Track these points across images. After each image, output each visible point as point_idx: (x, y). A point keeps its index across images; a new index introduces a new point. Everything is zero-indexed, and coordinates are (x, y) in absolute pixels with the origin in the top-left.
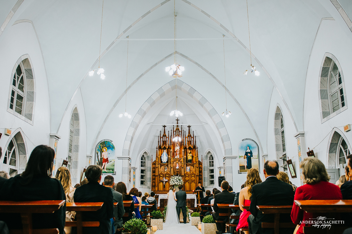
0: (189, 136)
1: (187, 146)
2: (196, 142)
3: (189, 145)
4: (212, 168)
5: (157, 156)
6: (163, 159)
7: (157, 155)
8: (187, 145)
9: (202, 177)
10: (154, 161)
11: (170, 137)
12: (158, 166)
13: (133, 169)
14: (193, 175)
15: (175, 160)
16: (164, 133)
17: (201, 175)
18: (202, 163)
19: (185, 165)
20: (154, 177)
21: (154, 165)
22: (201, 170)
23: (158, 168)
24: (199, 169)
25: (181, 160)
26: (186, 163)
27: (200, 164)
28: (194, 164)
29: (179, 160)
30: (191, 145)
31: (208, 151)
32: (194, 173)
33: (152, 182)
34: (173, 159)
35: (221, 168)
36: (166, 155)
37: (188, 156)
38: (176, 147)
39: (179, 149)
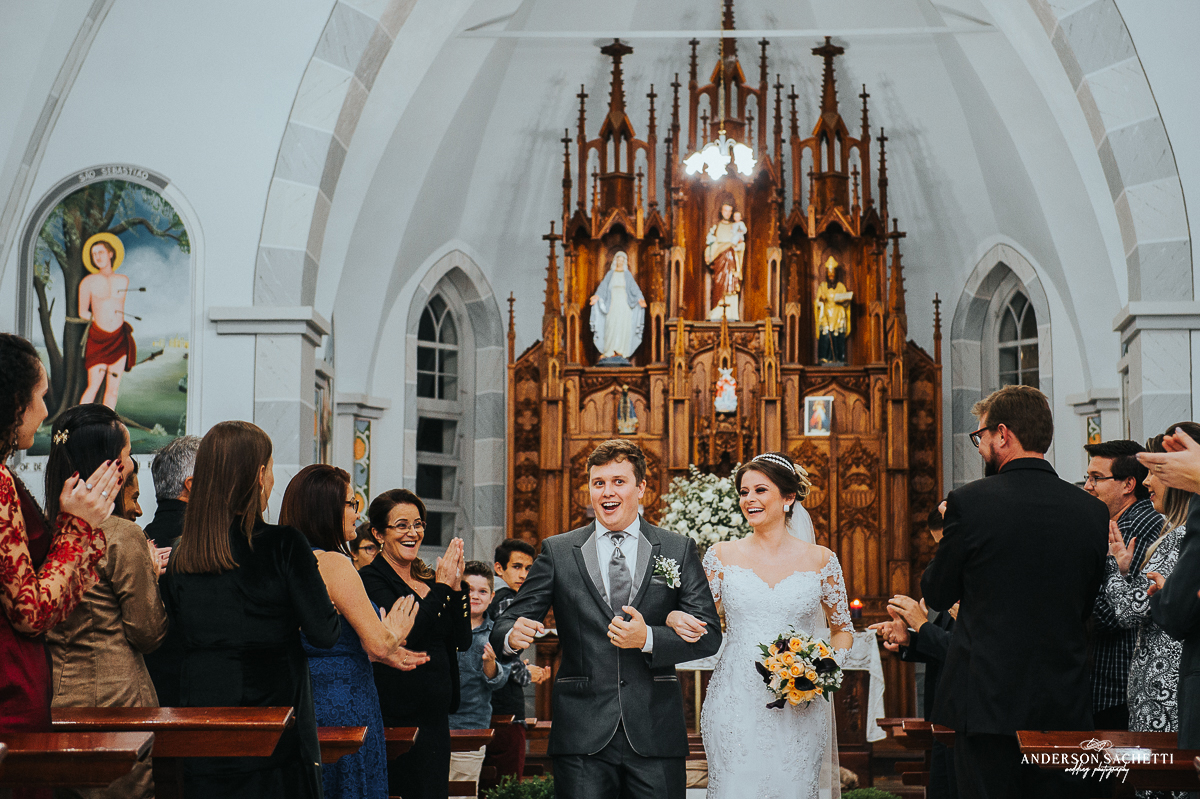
0: (823, 133)
1: (812, 222)
5: (551, 308)
6: (606, 327)
7: (549, 293)
9: (936, 482)
10: (528, 350)
11: (668, 141)
12: (566, 391)
13: (352, 418)
14: (862, 467)
15: (709, 338)
16: (611, 111)
17: (925, 464)
18: (936, 366)
19: (792, 377)
20: (527, 484)
21: (528, 380)
22: (930, 420)
23: (560, 403)
24: (912, 413)
25: (757, 335)
26: (801, 367)
27: (923, 377)
28: (869, 376)
29: (740, 341)
30: (845, 213)
31: (991, 264)
32: (864, 451)
33: (516, 525)
34: (687, 333)
35: (1099, 406)
36: (634, 296)
37: (819, 308)
38: (715, 227)
39: (742, 247)
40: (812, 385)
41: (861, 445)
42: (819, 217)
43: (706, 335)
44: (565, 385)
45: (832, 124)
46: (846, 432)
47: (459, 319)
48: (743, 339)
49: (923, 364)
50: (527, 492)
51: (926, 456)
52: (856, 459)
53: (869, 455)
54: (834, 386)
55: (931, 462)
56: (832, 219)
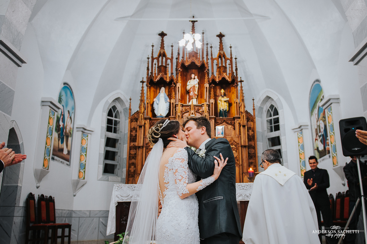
0: (220, 56)
1: (217, 78)
2: (236, 70)
3: (220, 73)
4: (274, 134)
5: (142, 101)
6: (158, 108)
7: (141, 97)
8: (216, 74)
9: (255, 151)
10: (135, 113)
11: (177, 59)
12: (145, 124)
13: (81, 133)
14: (233, 145)
15: (188, 109)
16: (161, 49)
17: (252, 145)
18: (254, 117)
19: (212, 120)
20: (133, 152)
21: (134, 122)
22: (253, 133)
23: (143, 126)
24: (248, 131)
25: (202, 108)
26: (215, 117)
27: (250, 121)
28: (234, 120)
29: (197, 110)
30: (226, 75)
31: (264, 96)
32: (234, 141)
33: (129, 164)
34: (181, 107)
35: (302, 127)
36: (166, 99)
37: (219, 103)
38: (190, 80)
39: (197, 86)
40: (218, 123)
41: (233, 139)
42: (219, 76)
43: (187, 108)
44: (145, 122)
45: (222, 53)
46: (228, 136)
47: (121, 113)
48: (198, 109)
49: (250, 117)
50: (133, 154)
51: (252, 143)
52: (232, 143)
53: (235, 142)
54: (224, 123)
55: (253, 145)
56: (223, 76)
